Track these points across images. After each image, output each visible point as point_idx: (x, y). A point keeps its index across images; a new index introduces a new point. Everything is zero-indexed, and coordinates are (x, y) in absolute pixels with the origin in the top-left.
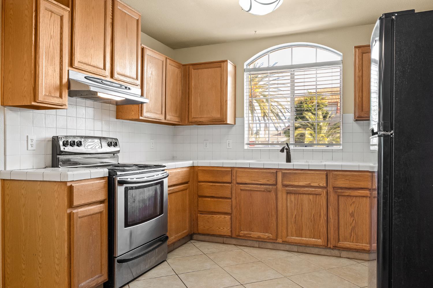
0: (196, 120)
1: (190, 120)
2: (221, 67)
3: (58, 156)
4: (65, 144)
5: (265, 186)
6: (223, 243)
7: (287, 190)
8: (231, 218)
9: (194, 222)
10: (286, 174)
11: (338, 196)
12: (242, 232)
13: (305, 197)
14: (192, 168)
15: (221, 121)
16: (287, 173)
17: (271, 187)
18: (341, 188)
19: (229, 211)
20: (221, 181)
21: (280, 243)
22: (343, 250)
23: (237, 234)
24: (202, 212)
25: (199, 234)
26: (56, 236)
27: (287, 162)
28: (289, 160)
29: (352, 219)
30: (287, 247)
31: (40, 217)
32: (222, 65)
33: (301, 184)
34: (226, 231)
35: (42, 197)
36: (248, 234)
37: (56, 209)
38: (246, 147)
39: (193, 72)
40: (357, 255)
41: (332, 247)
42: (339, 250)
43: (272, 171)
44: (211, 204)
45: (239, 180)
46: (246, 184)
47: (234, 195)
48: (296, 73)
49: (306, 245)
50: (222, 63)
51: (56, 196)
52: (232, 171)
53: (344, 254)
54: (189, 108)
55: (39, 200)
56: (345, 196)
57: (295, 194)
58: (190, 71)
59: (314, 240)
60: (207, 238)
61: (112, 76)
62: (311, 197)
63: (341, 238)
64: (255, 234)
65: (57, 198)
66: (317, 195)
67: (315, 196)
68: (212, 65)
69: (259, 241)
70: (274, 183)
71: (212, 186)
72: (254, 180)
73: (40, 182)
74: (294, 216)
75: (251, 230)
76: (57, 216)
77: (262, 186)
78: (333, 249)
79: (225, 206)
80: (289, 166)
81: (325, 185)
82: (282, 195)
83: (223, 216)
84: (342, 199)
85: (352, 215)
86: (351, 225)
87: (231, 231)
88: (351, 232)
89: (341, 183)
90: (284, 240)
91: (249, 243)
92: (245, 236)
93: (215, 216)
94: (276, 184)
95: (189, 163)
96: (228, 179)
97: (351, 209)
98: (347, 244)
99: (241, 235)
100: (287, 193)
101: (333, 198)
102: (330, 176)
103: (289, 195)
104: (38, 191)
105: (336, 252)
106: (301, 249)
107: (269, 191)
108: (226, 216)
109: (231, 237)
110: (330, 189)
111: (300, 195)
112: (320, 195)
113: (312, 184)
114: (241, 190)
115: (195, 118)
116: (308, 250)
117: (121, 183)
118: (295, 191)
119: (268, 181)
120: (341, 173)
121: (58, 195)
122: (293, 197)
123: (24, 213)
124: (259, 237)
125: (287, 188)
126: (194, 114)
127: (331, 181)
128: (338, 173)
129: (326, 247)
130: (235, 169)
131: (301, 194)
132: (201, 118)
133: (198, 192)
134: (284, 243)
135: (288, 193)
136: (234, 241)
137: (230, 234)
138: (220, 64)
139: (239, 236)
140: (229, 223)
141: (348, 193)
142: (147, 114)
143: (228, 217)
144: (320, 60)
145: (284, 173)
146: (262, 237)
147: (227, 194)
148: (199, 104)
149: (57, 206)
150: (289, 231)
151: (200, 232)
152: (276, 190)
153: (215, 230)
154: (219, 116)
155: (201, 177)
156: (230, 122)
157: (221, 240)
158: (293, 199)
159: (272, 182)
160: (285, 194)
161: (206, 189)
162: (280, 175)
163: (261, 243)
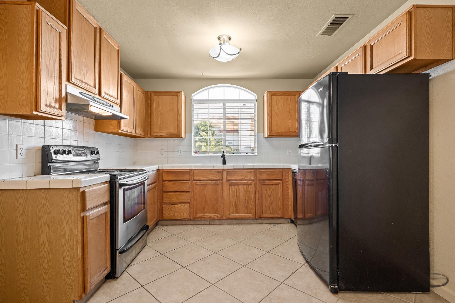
0: (157, 134)
1: (152, 134)
3: (49, 164)
4: (57, 153)
5: (214, 182)
6: (183, 225)
7: (229, 183)
8: (189, 206)
9: (161, 211)
11: (262, 185)
12: (198, 215)
13: (242, 188)
14: (158, 170)
15: (178, 136)
16: (229, 172)
17: (218, 181)
18: (264, 180)
19: (188, 201)
20: (181, 179)
21: (225, 220)
22: (264, 219)
23: (195, 216)
24: (166, 204)
25: (164, 220)
26: (66, 240)
28: (224, 163)
29: (270, 199)
30: (230, 221)
31: (44, 224)
32: (178, 95)
33: (239, 178)
34: (186, 215)
35: (47, 205)
36: (203, 216)
37: (66, 215)
38: (193, 154)
39: (154, 98)
40: (272, 221)
41: (258, 218)
42: (262, 219)
43: (219, 171)
44: (174, 197)
45: (195, 178)
46: (201, 180)
47: (192, 189)
48: (226, 105)
49: (242, 219)
50: (178, 93)
51: (66, 201)
52: (191, 171)
53: (265, 221)
54: (151, 125)
55: (43, 207)
56: (266, 184)
57: (234, 185)
58: (152, 97)
59: (247, 214)
60: (170, 222)
61: (100, 94)
62: (245, 187)
63: (263, 211)
64: (207, 215)
65: (68, 204)
66: (249, 185)
67: (247, 186)
68: (170, 94)
69: (209, 220)
70: (221, 178)
71: (175, 183)
72: (207, 178)
73: (44, 190)
74: (234, 200)
75: (205, 213)
76: (68, 220)
77: (212, 181)
78: (258, 219)
79: (185, 197)
81: (254, 178)
82: (226, 187)
83: (183, 205)
84: (264, 187)
85: (270, 196)
86: (269, 203)
87: (190, 215)
88: (270, 207)
89: (263, 177)
90: (228, 217)
91: (203, 222)
92: (200, 217)
93: (177, 205)
94: (222, 180)
95: (156, 167)
96: (187, 177)
97: (269, 193)
98: (267, 215)
99: (197, 217)
100: (230, 185)
101: (258, 186)
102: (257, 173)
103: (231, 186)
104: (42, 199)
105: (260, 221)
106: (238, 222)
107: (217, 185)
108: (186, 205)
109: (189, 220)
110: (257, 181)
111: (238, 186)
112: (251, 185)
113: (246, 178)
114: (197, 185)
115: (156, 133)
116: (243, 222)
117: (121, 185)
118: (235, 183)
119: (217, 177)
120: (263, 170)
121: (69, 201)
122: (233, 187)
123: (22, 223)
124: (210, 217)
125: (230, 182)
126: (155, 130)
127: (257, 176)
128: (260, 170)
129: (255, 218)
130: (192, 170)
132: (162, 132)
133: (162, 188)
134: (228, 219)
136: (191, 222)
137: (189, 218)
138: (176, 94)
139: (196, 218)
140: (188, 210)
141: (267, 182)
143: (187, 206)
144: (242, 98)
145: (228, 172)
146: (213, 216)
147: (186, 188)
148: (159, 122)
149: (67, 212)
150: (231, 210)
151: (165, 218)
152: (222, 184)
153: (177, 216)
154: (176, 132)
155: (165, 177)
156: (183, 136)
157: (181, 222)
158: (233, 189)
159: (219, 178)
160: (228, 186)
161: (170, 186)
162: (224, 173)
163: (211, 221)
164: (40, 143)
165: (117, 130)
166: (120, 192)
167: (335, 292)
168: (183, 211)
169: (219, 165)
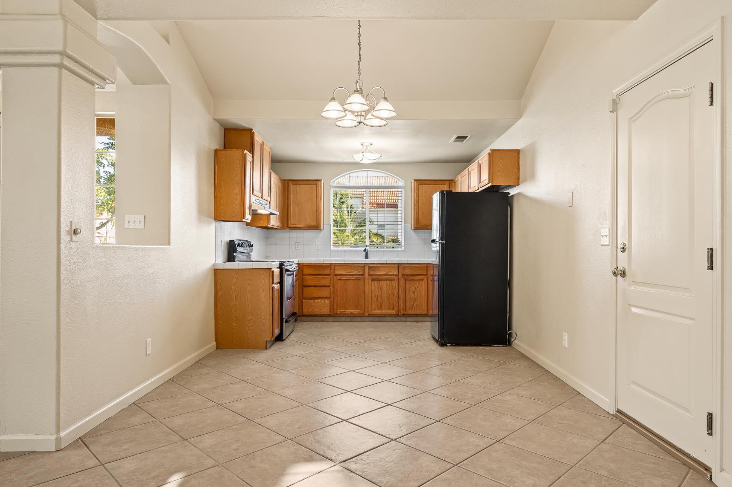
1: (290, 225)
2: (316, 185)
3: (234, 254)
4: (239, 245)
5: (356, 276)
6: (323, 321)
8: (330, 302)
9: (301, 306)
11: (406, 280)
12: (339, 311)
13: (384, 283)
14: (299, 264)
15: (317, 227)
16: (372, 266)
17: (360, 276)
18: (407, 275)
19: (329, 296)
20: (322, 273)
21: (367, 316)
22: (408, 317)
23: (335, 312)
24: (306, 298)
25: (303, 316)
26: (262, 302)
27: (366, 258)
28: (367, 257)
29: (414, 295)
30: (371, 319)
31: (249, 291)
32: (318, 183)
33: (381, 273)
34: (326, 310)
35: (250, 279)
36: (344, 312)
37: (262, 286)
38: (332, 248)
39: (292, 187)
40: (417, 319)
41: (401, 315)
42: (405, 316)
43: (362, 265)
44: (314, 292)
45: (336, 273)
46: (342, 275)
47: (332, 284)
49: (385, 316)
50: (318, 182)
51: (262, 277)
52: (331, 266)
53: (409, 319)
54: (287, 216)
55: (248, 281)
56: (410, 280)
57: (377, 280)
58: (290, 186)
59: (390, 311)
60: (309, 318)
61: (262, 198)
62: (388, 282)
63: (407, 308)
64: (349, 311)
65: (263, 279)
66: (392, 280)
67: (390, 281)
68: (308, 183)
69: (350, 316)
70: (363, 273)
71: (315, 277)
72: (348, 272)
73: (248, 270)
74: (376, 296)
75: (346, 308)
76: (264, 289)
77: (354, 276)
78: (402, 317)
79: (326, 292)
81: (397, 274)
82: (368, 282)
83: (323, 300)
84: (407, 282)
85: (414, 292)
86: (413, 298)
87: (330, 311)
88: (414, 303)
89: (407, 272)
90: (370, 313)
91: (343, 319)
92: (341, 312)
93: (317, 301)
94: (364, 275)
95: (298, 261)
96: (328, 271)
97: (413, 289)
98: (410, 312)
101: (402, 281)
102: (400, 267)
103: (373, 282)
105: (404, 318)
106: (381, 319)
107: (359, 280)
108: (326, 300)
109: (329, 316)
110: (400, 276)
112: (394, 280)
113: (389, 273)
114: (338, 279)
115: (293, 224)
117: (287, 270)
118: (377, 278)
119: (358, 272)
120: (407, 265)
121: (264, 277)
122: (376, 283)
123: (235, 290)
124: (352, 314)
125: (372, 277)
126: (292, 221)
127: (401, 271)
128: (405, 265)
129: (397, 316)
130: (333, 264)
131: (381, 280)
132: (300, 224)
133: (302, 282)
134: (370, 315)
135: (373, 280)
136: (331, 319)
137: (329, 313)
138: (316, 183)
139: (337, 314)
140: (329, 305)
141: (411, 278)
142: (272, 222)
143: (327, 301)
145: (370, 266)
146: (354, 312)
147: (327, 283)
148: (297, 213)
149: (263, 284)
150: (373, 306)
151: (305, 313)
152: (364, 278)
153: (317, 311)
154: (314, 224)
155: (306, 271)
156: (322, 229)
157: (321, 318)
158: (376, 284)
159: (361, 273)
160: (370, 282)
161: (310, 281)
162: (367, 268)
163: (352, 317)
164: (227, 240)
165: (266, 224)
166: (284, 275)
167: (442, 345)
168: (323, 306)
169: (361, 259)
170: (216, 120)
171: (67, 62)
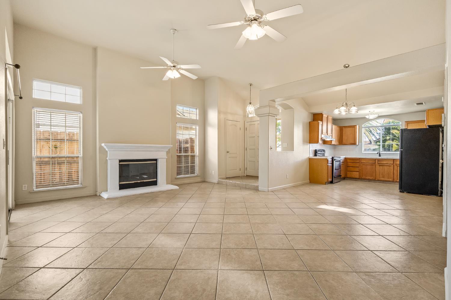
0: (345, 143)
1: (343, 143)
3: (317, 154)
4: (318, 151)
5: (371, 164)
6: (356, 181)
9: (346, 174)
10: (379, 160)
11: (397, 166)
13: (386, 167)
14: (345, 158)
15: (354, 144)
19: (358, 171)
20: (355, 162)
23: (361, 178)
24: (348, 171)
28: (380, 156)
30: (379, 182)
31: (320, 166)
33: (384, 163)
34: (357, 176)
38: (363, 152)
39: (344, 129)
44: (352, 169)
45: (362, 162)
46: (365, 163)
47: (360, 166)
49: (386, 181)
52: (359, 159)
54: (342, 139)
55: (320, 162)
59: (389, 179)
60: (350, 179)
61: (327, 135)
62: (388, 167)
68: (351, 127)
70: (375, 162)
71: (352, 163)
72: (367, 162)
74: (382, 172)
75: (366, 176)
76: (325, 166)
78: (395, 182)
79: (357, 169)
80: (380, 158)
81: (393, 163)
82: (377, 167)
83: (356, 172)
89: (398, 163)
91: (366, 180)
92: (364, 178)
93: (353, 172)
94: (375, 163)
95: (344, 157)
96: (358, 161)
101: (395, 167)
102: (395, 161)
107: (373, 165)
109: (359, 179)
111: (384, 166)
112: (391, 166)
113: (388, 163)
114: (363, 165)
117: (335, 160)
118: (382, 165)
119: (372, 162)
121: (326, 161)
122: (381, 167)
123: (316, 165)
124: (369, 179)
125: (379, 164)
126: (344, 141)
128: (397, 160)
129: (393, 181)
132: (347, 143)
133: (347, 165)
134: (378, 180)
135: (380, 166)
137: (358, 178)
138: (354, 127)
142: (333, 143)
143: (358, 173)
147: (358, 166)
148: (346, 138)
150: (380, 176)
151: (348, 177)
152: (375, 165)
153: (353, 176)
154: (354, 143)
155: (348, 161)
156: (357, 144)
157: (355, 179)
160: (378, 166)
161: (350, 164)
162: (377, 161)
163: (369, 180)
164: (314, 149)
165: (331, 144)
166: (334, 162)
167: (401, 192)
168: (356, 175)
169: (377, 157)
170: (311, 113)
171: (270, 115)
